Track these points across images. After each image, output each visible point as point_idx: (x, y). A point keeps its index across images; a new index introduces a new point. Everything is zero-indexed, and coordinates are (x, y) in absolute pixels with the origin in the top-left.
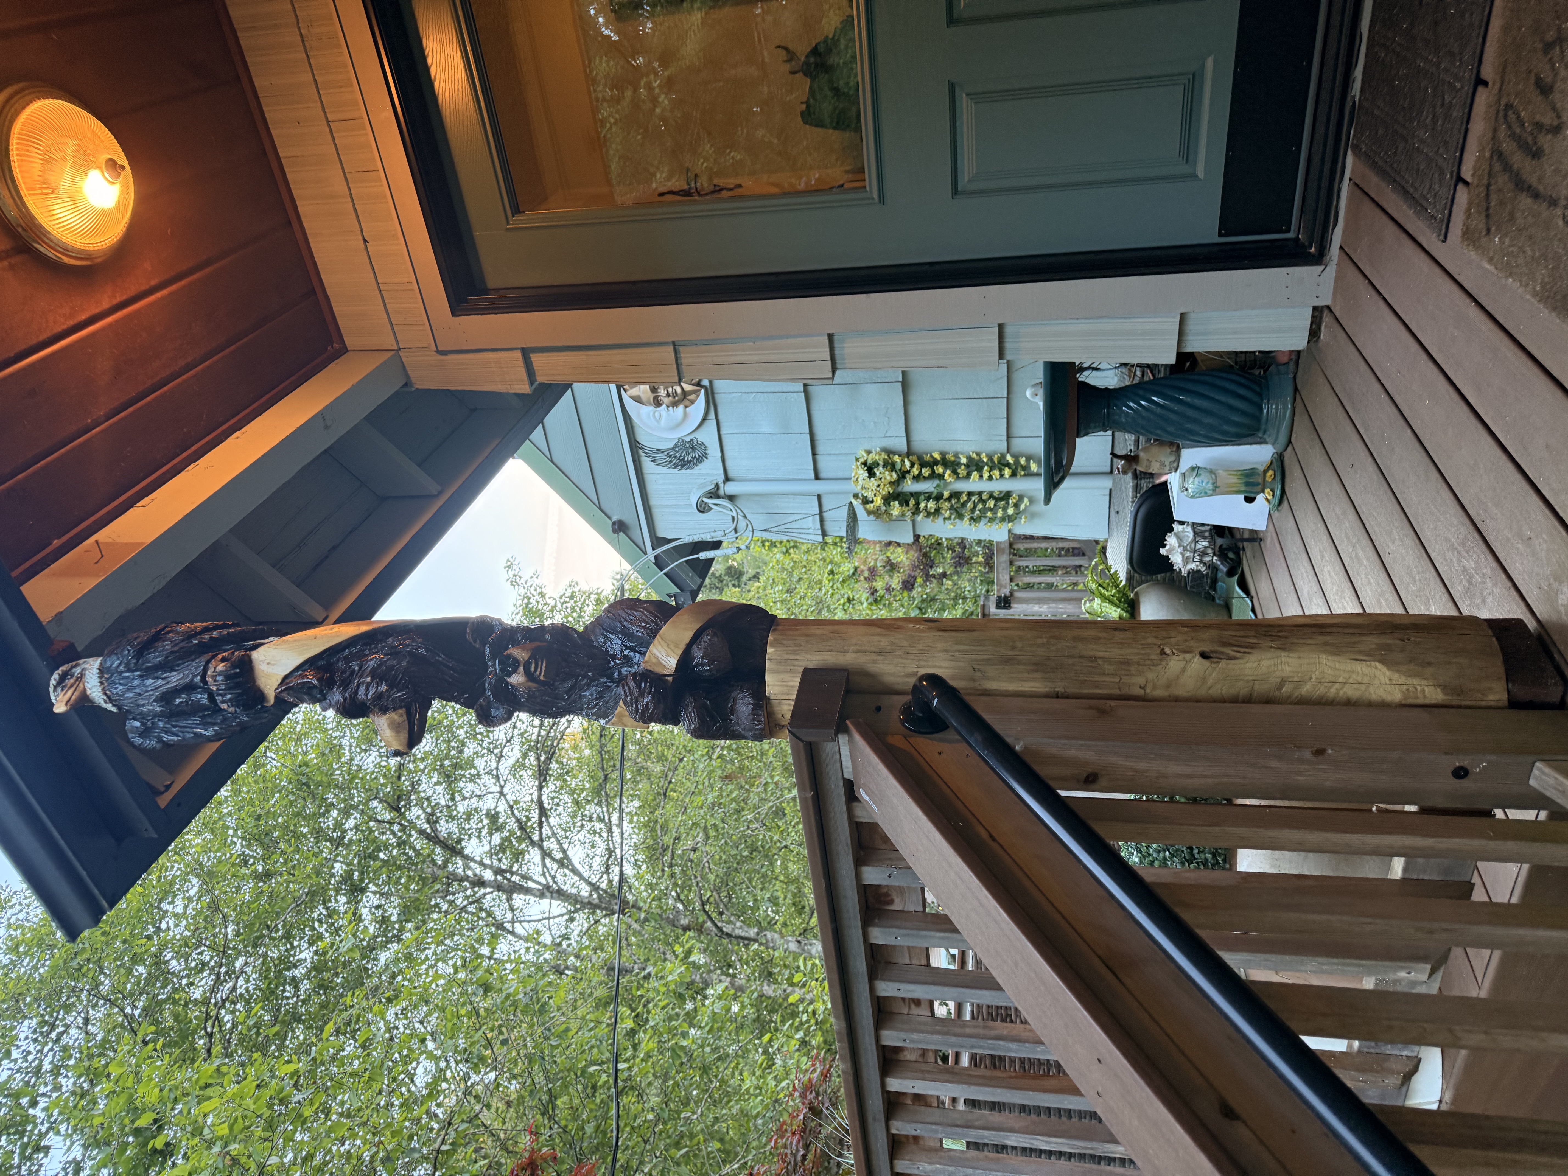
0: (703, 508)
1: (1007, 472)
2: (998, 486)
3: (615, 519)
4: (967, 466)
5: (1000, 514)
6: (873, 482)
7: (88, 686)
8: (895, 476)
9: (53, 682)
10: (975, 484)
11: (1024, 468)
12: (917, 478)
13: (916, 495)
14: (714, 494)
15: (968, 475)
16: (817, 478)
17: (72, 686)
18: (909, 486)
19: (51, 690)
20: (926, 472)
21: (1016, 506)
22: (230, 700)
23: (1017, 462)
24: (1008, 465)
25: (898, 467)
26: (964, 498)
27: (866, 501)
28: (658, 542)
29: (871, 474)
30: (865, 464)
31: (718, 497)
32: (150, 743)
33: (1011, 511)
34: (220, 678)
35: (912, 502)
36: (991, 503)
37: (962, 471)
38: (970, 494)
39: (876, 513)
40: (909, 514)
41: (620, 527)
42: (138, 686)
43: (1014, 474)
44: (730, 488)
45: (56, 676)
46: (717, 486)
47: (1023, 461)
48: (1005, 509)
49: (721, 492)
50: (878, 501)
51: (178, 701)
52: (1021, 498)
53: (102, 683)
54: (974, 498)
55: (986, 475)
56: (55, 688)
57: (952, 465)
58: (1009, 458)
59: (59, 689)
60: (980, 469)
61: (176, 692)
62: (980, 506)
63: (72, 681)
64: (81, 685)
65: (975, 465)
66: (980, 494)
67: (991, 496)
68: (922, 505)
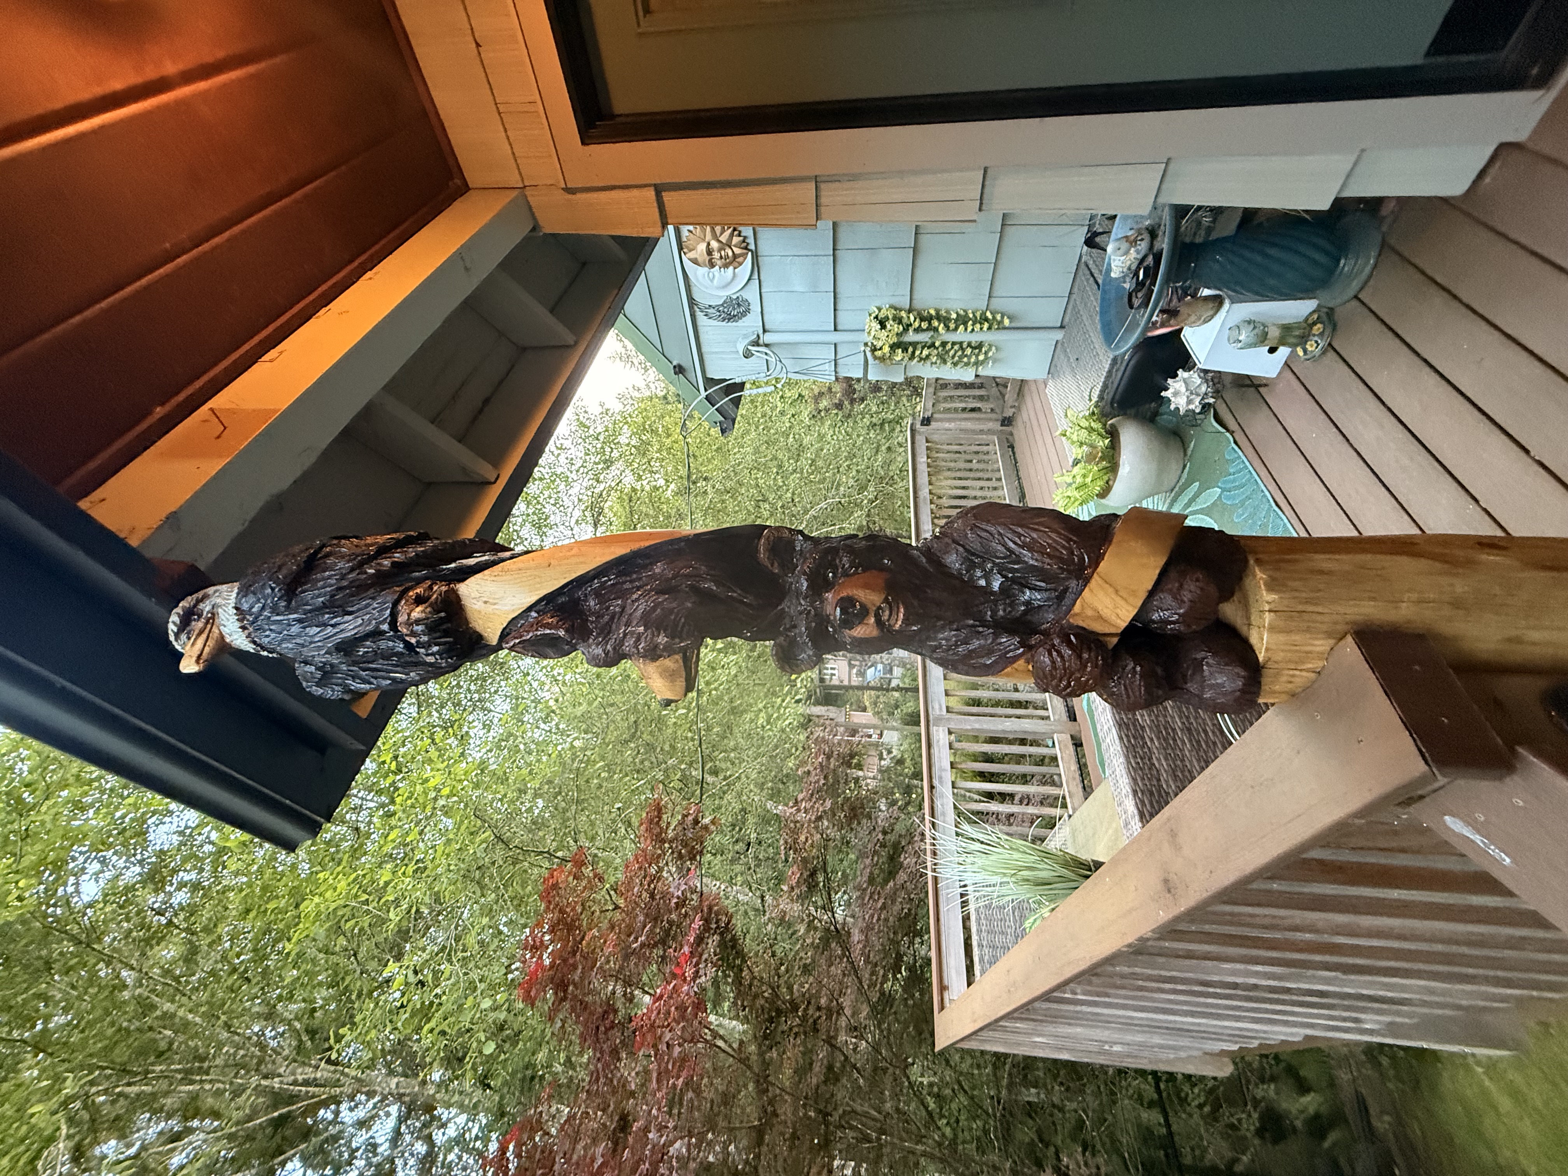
0: (748, 355)
1: (986, 325)
2: (975, 338)
3: (675, 363)
4: (956, 320)
5: (973, 359)
6: (884, 333)
7: (225, 631)
8: (901, 328)
9: (172, 628)
10: (961, 335)
11: (999, 323)
12: (918, 330)
13: (914, 345)
14: (756, 343)
15: (956, 329)
16: (835, 330)
17: (201, 632)
18: (911, 337)
19: (172, 638)
20: (924, 325)
21: (986, 353)
22: (438, 652)
23: (994, 318)
24: (987, 320)
25: (905, 321)
26: (949, 346)
27: (874, 349)
28: (710, 382)
29: (883, 326)
30: (876, 317)
31: (758, 345)
32: (332, 693)
33: (981, 357)
34: (419, 628)
35: (910, 349)
36: (968, 351)
37: (952, 326)
38: (954, 344)
39: (882, 359)
40: (907, 358)
41: (679, 370)
42: (299, 635)
43: (989, 328)
44: (768, 338)
45: (174, 618)
46: (758, 336)
47: (999, 317)
48: (977, 356)
49: (761, 342)
50: (886, 349)
51: (362, 651)
52: (990, 346)
53: (244, 628)
54: (956, 347)
55: (970, 329)
56: (177, 635)
57: (945, 320)
58: (989, 315)
59: (183, 637)
60: (965, 324)
61: (357, 641)
62: (960, 353)
63: (200, 624)
64: (215, 629)
65: (963, 320)
66: (961, 343)
67: (969, 345)
68: (917, 353)
